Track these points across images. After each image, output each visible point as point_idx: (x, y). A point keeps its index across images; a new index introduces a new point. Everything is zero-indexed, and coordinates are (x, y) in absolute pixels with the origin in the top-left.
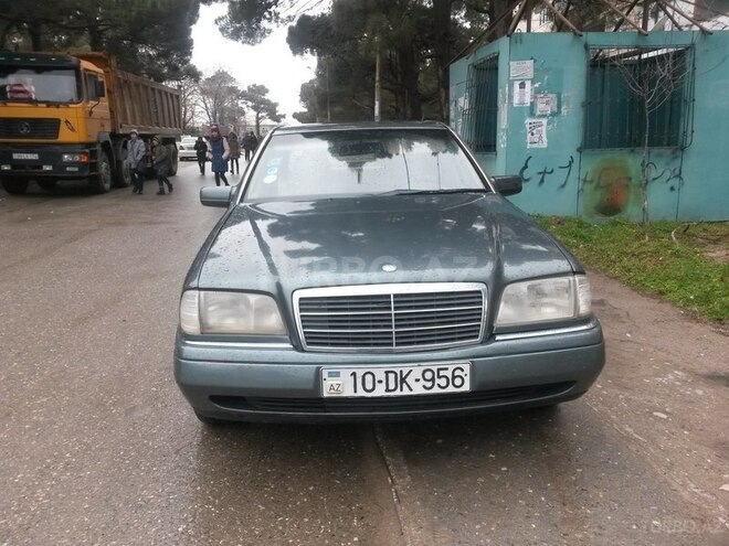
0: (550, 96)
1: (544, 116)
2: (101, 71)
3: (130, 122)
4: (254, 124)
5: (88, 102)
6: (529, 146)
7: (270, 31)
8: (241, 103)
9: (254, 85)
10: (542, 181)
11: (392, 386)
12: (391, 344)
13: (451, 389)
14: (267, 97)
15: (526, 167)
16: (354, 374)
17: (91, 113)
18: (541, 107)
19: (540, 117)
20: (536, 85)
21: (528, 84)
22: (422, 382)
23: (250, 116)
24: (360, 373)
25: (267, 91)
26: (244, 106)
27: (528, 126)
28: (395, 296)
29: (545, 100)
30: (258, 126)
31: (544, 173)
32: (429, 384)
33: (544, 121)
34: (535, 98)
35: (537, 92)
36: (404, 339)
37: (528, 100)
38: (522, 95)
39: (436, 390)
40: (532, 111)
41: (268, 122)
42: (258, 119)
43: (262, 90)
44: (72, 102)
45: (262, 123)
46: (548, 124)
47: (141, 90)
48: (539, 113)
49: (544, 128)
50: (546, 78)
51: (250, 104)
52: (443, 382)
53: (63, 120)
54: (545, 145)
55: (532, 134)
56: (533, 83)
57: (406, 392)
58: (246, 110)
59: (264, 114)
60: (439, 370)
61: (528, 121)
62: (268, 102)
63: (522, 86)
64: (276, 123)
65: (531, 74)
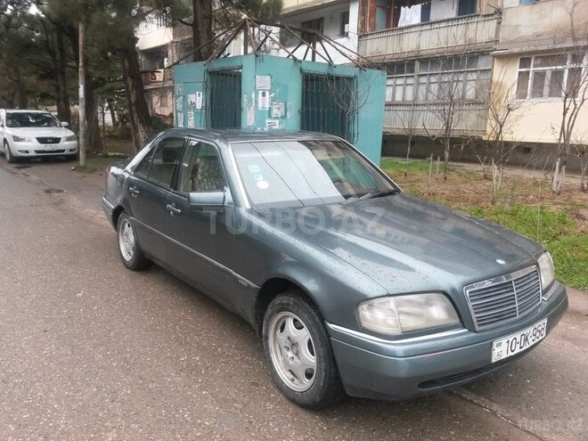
0: (281, 103)
1: (277, 118)
12: (515, 315)
13: (540, 338)
16: (508, 342)
18: (275, 111)
19: (274, 118)
20: (272, 95)
21: (267, 93)
24: (511, 341)
27: (268, 125)
28: (514, 281)
29: (277, 106)
33: (277, 122)
34: (272, 104)
35: (273, 100)
37: (267, 106)
38: (264, 101)
39: (536, 341)
40: (270, 113)
46: (279, 124)
48: (274, 116)
50: (278, 90)
52: (538, 334)
56: (270, 92)
57: (527, 346)
60: (538, 327)
61: (268, 121)
63: (264, 95)
65: (269, 87)
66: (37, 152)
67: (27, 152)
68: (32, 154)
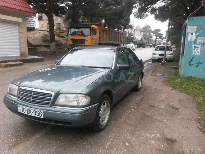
0: (203, 37)
1: (200, 44)
2: (98, 28)
3: (105, 40)
4: (155, 40)
5: (92, 35)
6: (193, 54)
7: (148, 15)
8: (152, 34)
9: (157, 29)
10: (198, 66)
11: (28, 113)
12: (30, 103)
13: (39, 116)
14: (160, 32)
15: (192, 61)
16: (22, 108)
17: (93, 38)
18: (199, 41)
19: (198, 44)
20: (198, 34)
21: (194, 34)
22: (34, 113)
23: (154, 38)
24: (23, 108)
25: (160, 31)
26: (153, 35)
27: (193, 47)
28: (34, 91)
29: (200, 39)
30: (156, 41)
31: (199, 63)
32: (35, 114)
33: (200, 46)
34: (197, 38)
35: (198, 36)
36: (33, 102)
37: (194, 39)
39: (36, 116)
40: (195, 42)
41: (159, 39)
42: (156, 39)
43: (159, 30)
44: (89, 36)
45: (157, 40)
46: (201, 47)
47: (110, 32)
48: (198, 43)
49: (199, 49)
50: (201, 32)
51: (155, 34)
52: (38, 114)
53: (86, 40)
54: (200, 54)
55: (195, 50)
56: (196, 33)
57: (30, 115)
58: (153, 36)
59: (158, 37)
60: (37, 111)
61: (193, 45)
62: (160, 34)
63: (192, 34)
64: (162, 40)
65: (195, 30)
66: (158, 58)
67: (155, 58)
68: (157, 59)
